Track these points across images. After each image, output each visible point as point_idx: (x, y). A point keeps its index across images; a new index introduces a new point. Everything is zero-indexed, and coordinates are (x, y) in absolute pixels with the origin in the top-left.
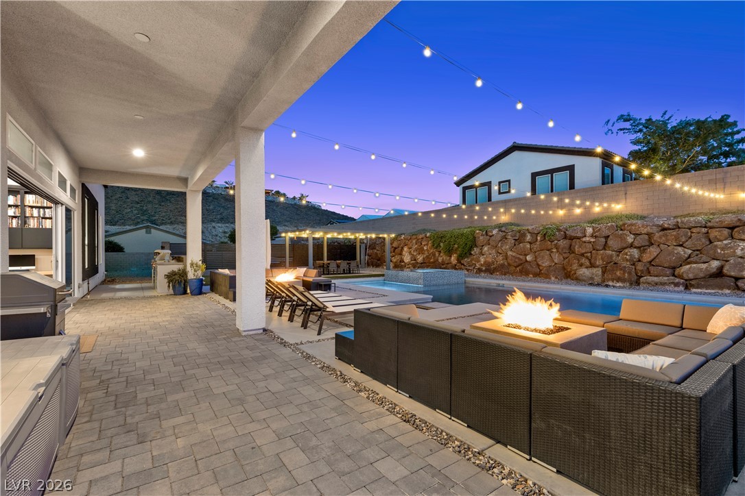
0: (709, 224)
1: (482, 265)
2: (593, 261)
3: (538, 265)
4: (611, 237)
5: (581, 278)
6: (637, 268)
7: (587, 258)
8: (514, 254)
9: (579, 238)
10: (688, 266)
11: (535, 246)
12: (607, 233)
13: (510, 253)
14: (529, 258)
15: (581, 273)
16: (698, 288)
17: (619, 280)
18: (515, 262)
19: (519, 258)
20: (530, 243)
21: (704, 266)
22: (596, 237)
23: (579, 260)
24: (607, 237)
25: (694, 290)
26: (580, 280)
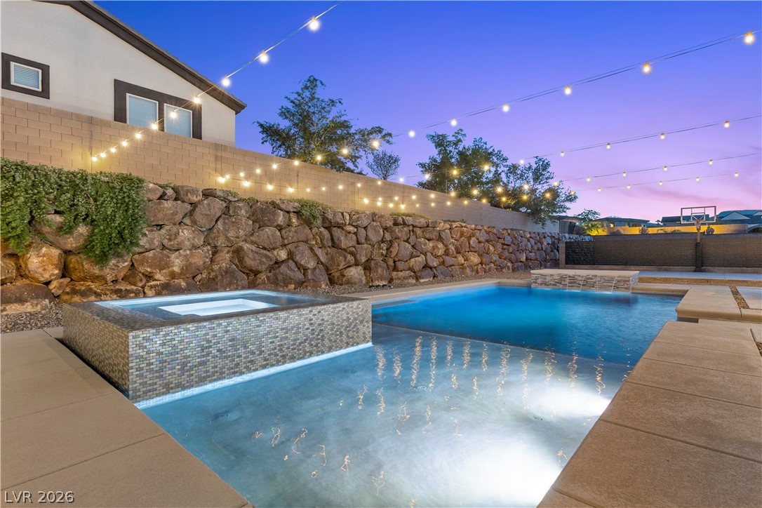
0: (417, 224)
1: (173, 275)
2: (358, 258)
3: (298, 266)
4: (369, 228)
5: (353, 281)
6: (389, 264)
7: (352, 254)
8: (254, 248)
9: (340, 226)
10: (413, 260)
11: (291, 234)
12: (365, 223)
13: (246, 246)
14: (283, 255)
15: (352, 273)
16: (423, 278)
17: (381, 278)
18: (261, 263)
19: (267, 257)
20: (280, 228)
21: (419, 259)
22: (356, 227)
23: (345, 258)
24: (365, 228)
25: (422, 281)
26: (351, 283)
